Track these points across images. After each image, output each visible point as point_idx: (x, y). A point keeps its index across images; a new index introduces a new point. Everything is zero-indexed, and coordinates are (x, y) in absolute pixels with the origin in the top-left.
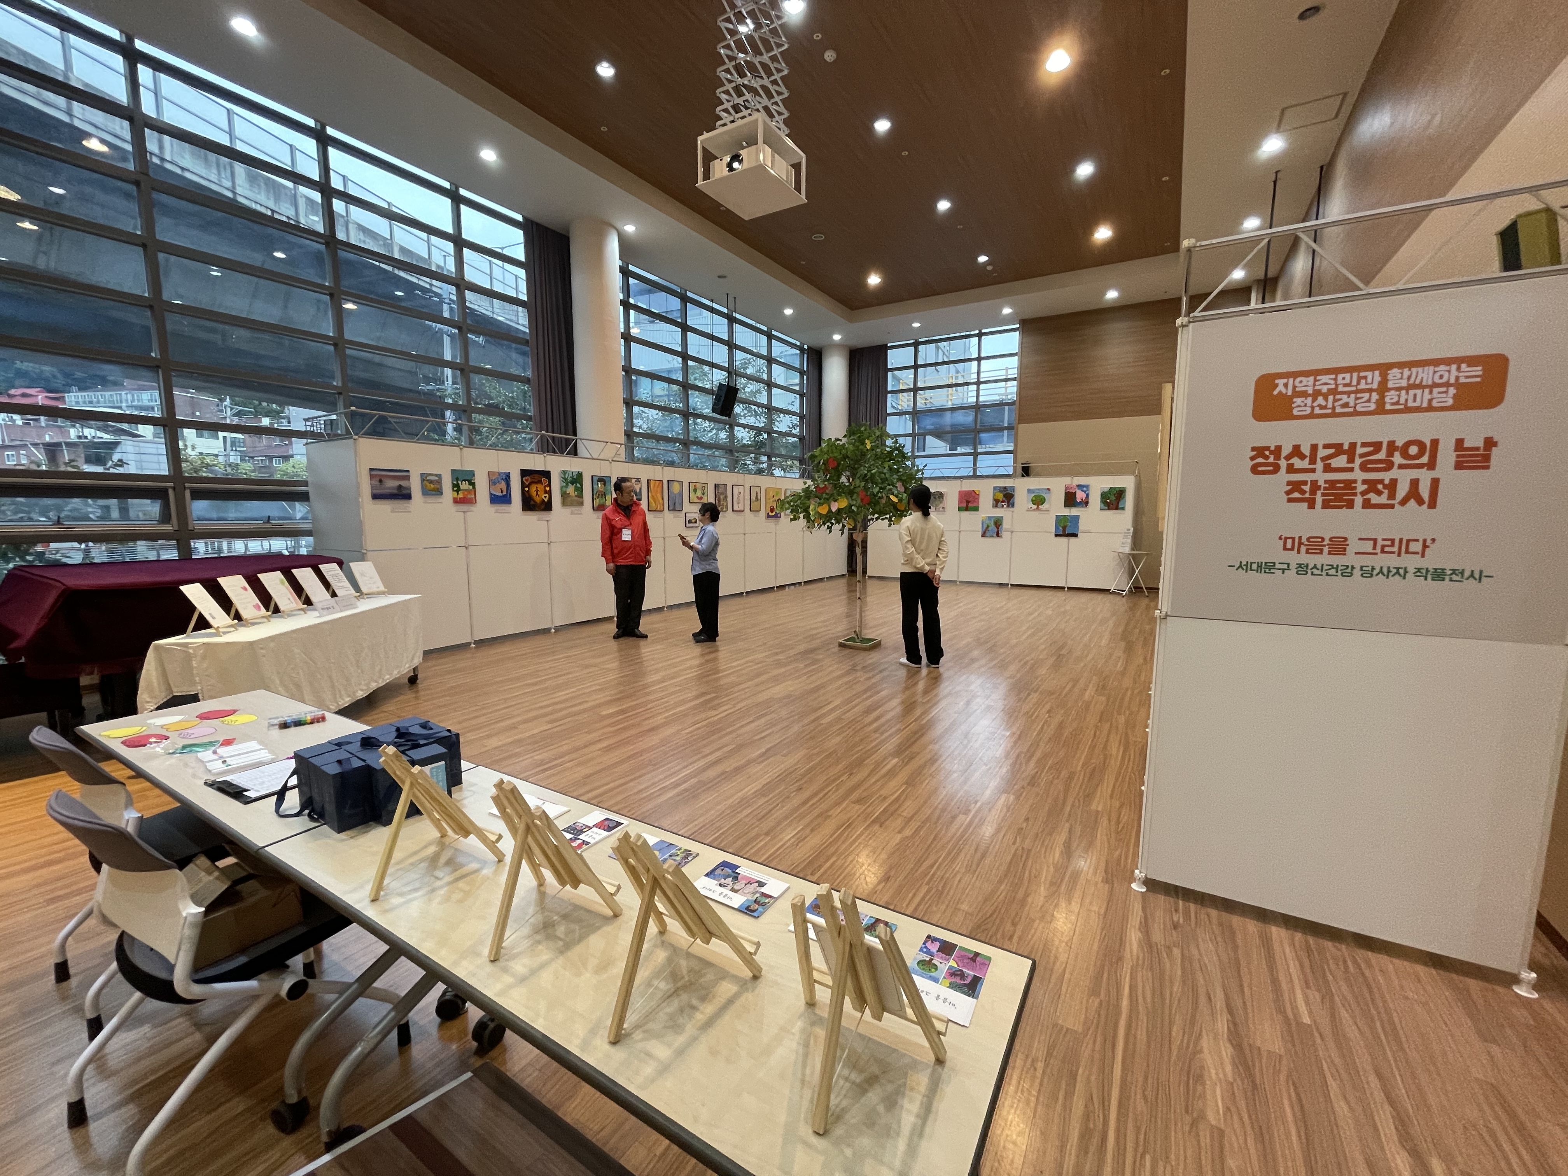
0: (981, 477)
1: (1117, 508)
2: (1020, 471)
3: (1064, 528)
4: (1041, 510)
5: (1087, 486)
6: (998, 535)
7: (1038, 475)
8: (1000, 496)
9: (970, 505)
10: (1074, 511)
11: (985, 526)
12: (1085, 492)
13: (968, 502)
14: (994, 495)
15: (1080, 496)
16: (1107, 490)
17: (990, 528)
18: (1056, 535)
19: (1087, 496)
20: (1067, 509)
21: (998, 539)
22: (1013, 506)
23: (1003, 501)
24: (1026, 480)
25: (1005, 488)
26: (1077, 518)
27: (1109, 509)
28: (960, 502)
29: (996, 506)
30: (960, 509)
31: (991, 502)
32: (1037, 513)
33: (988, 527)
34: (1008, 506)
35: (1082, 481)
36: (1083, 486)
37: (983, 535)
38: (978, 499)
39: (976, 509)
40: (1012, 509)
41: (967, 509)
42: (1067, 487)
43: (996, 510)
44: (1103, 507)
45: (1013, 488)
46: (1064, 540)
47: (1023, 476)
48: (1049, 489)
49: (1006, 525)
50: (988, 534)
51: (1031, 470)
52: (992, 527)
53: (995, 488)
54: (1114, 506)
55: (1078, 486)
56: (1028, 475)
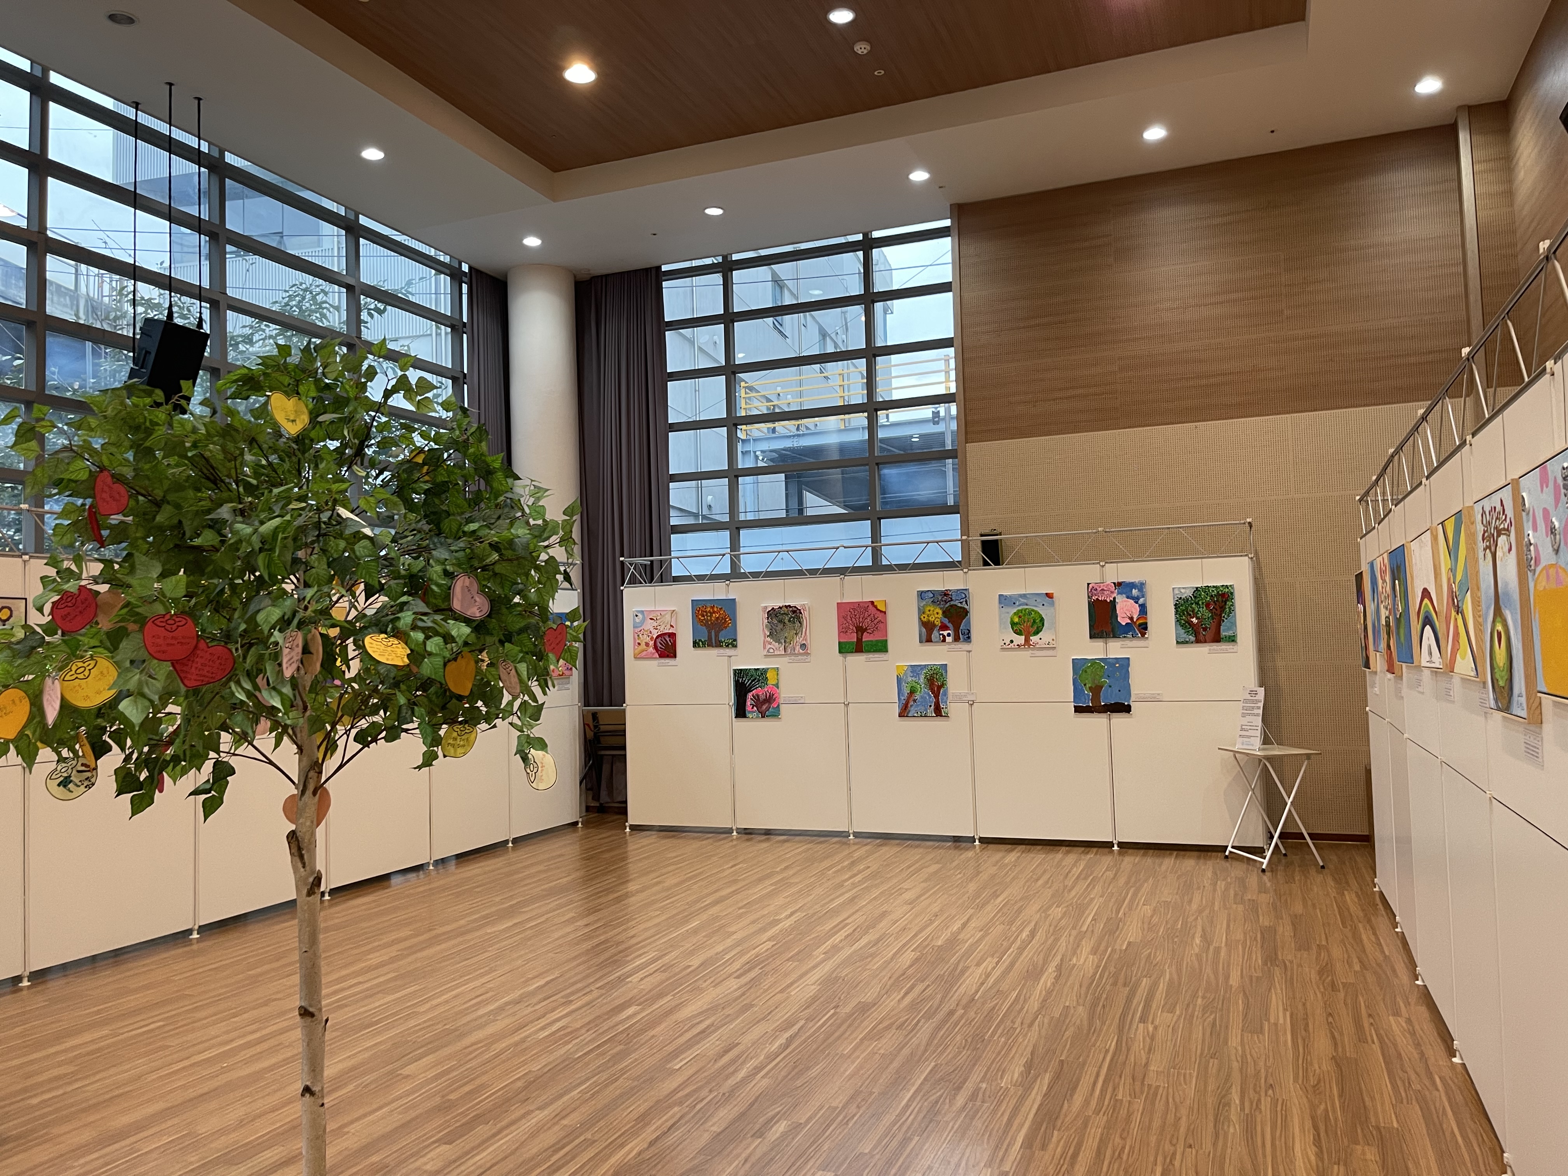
0: (890, 568)
1: (1217, 639)
2: (977, 551)
3: (1096, 690)
4: (1034, 647)
5: (1141, 586)
6: (938, 712)
7: (1021, 561)
8: (936, 615)
9: (866, 638)
10: (1116, 649)
11: (906, 691)
12: (1136, 599)
13: (860, 630)
14: (921, 612)
15: (1126, 609)
16: (1189, 593)
17: (917, 696)
18: (1078, 710)
19: (1143, 609)
20: (1099, 644)
21: (939, 723)
22: (968, 639)
23: (944, 627)
24: (993, 573)
25: (945, 594)
26: (1125, 663)
27: (1198, 641)
28: (843, 630)
29: (929, 640)
30: (843, 649)
31: (914, 629)
32: (1026, 654)
33: (912, 692)
34: (957, 639)
35: (1128, 572)
36: (1132, 585)
37: (904, 713)
38: (884, 622)
39: (881, 647)
40: (966, 646)
41: (859, 648)
42: (1091, 590)
43: (929, 648)
44: (1184, 636)
45: (964, 594)
46: (1098, 721)
47: (986, 564)
48: (1049, 596)
49: (955, 685)
50: (912, 711)
51: (1004, 550)
52: (923, 692)
53: (921, 595)
54: (1210, 634)
55: (1118, 585)
56: (997, 562)
